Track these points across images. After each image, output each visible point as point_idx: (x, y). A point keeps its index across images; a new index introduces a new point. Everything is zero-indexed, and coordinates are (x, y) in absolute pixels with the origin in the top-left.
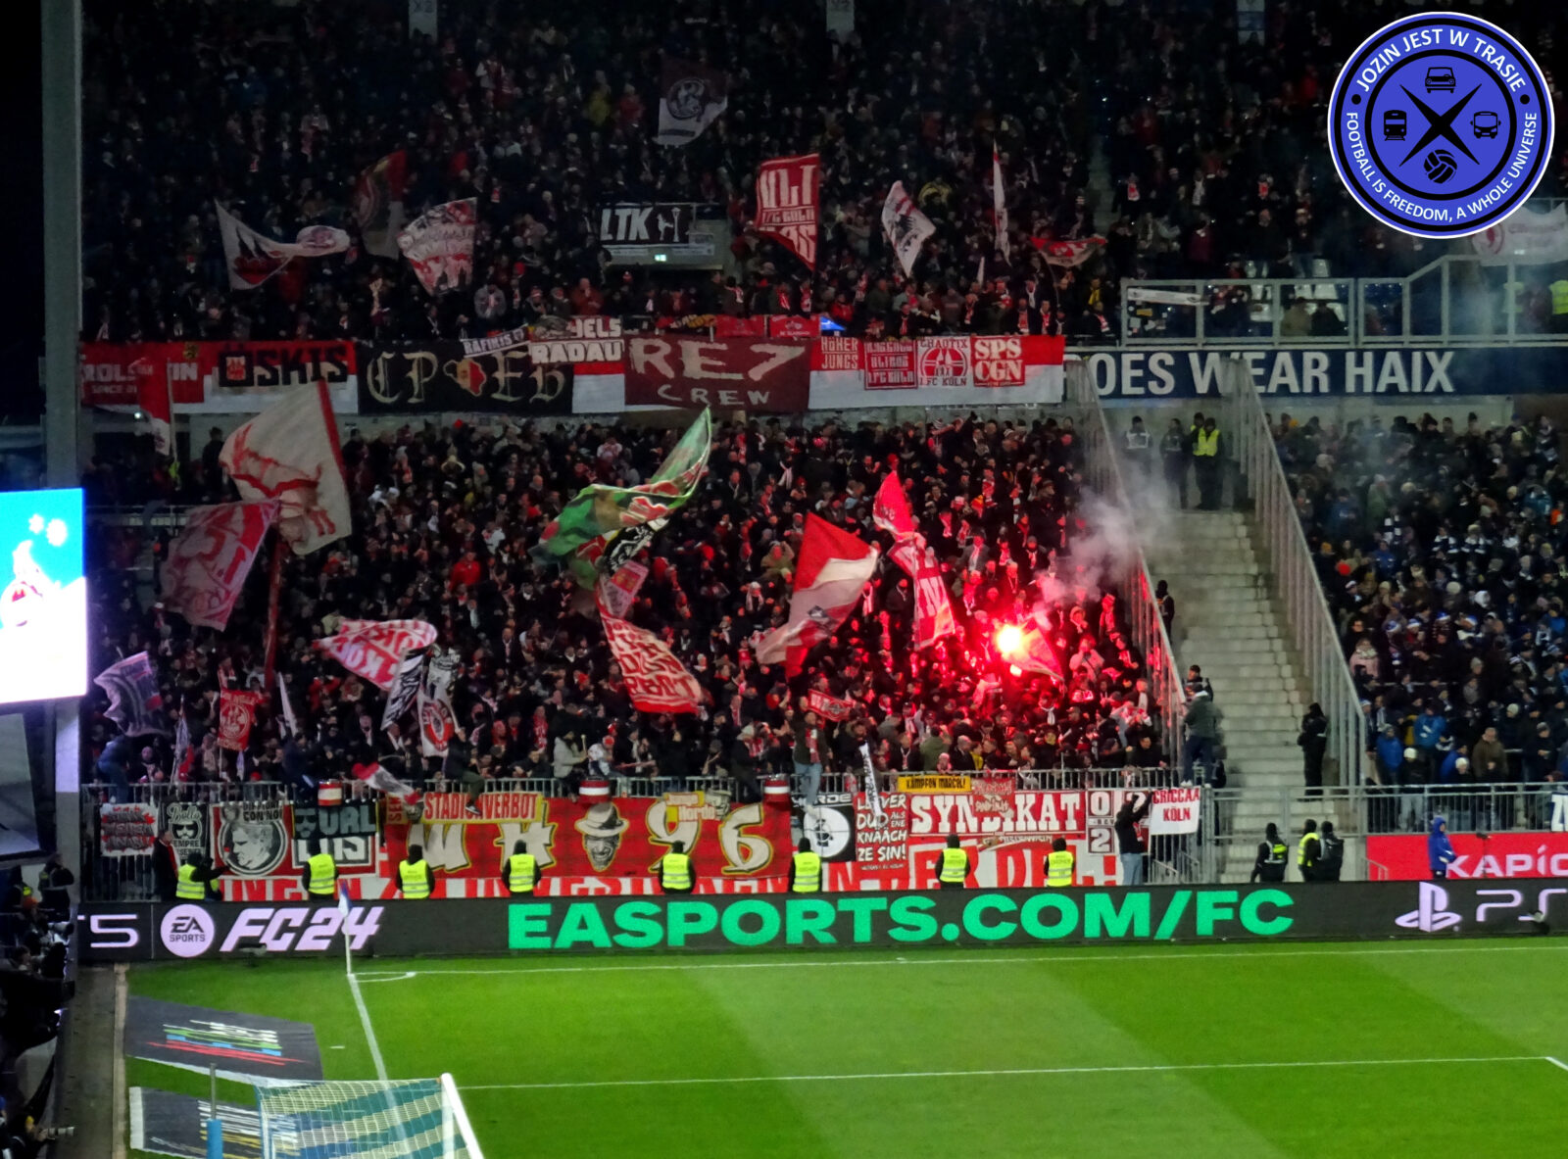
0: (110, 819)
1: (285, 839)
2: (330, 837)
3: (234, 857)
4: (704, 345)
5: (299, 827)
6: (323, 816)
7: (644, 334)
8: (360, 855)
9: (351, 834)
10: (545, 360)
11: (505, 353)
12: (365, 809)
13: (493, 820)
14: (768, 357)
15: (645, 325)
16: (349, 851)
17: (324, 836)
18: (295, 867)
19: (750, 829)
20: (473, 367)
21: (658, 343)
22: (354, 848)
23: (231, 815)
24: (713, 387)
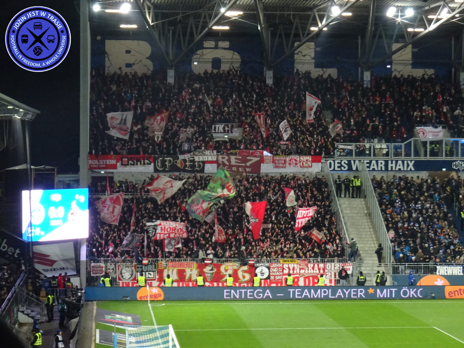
0: (93, 267)
1: (134, 272)
2: (145, 272)
3: (122, 276)
4: (236, 157)
5: (138, 269)
6: (144, 267)
7: (222, 154)
8: (152, 276)
9: (150, 271)
10: (198, 160)
11: (189, 158)
12: (153, 265)
13: (184, 268)
14: (251, 160)
15: (222, 152)
16: (149, 275)
17: (144, 272)
19: (245, 271)
20: (181, 162)
21: (225, 156)
22: (151, 274)
23: (122, 266)
24: (238, 167)
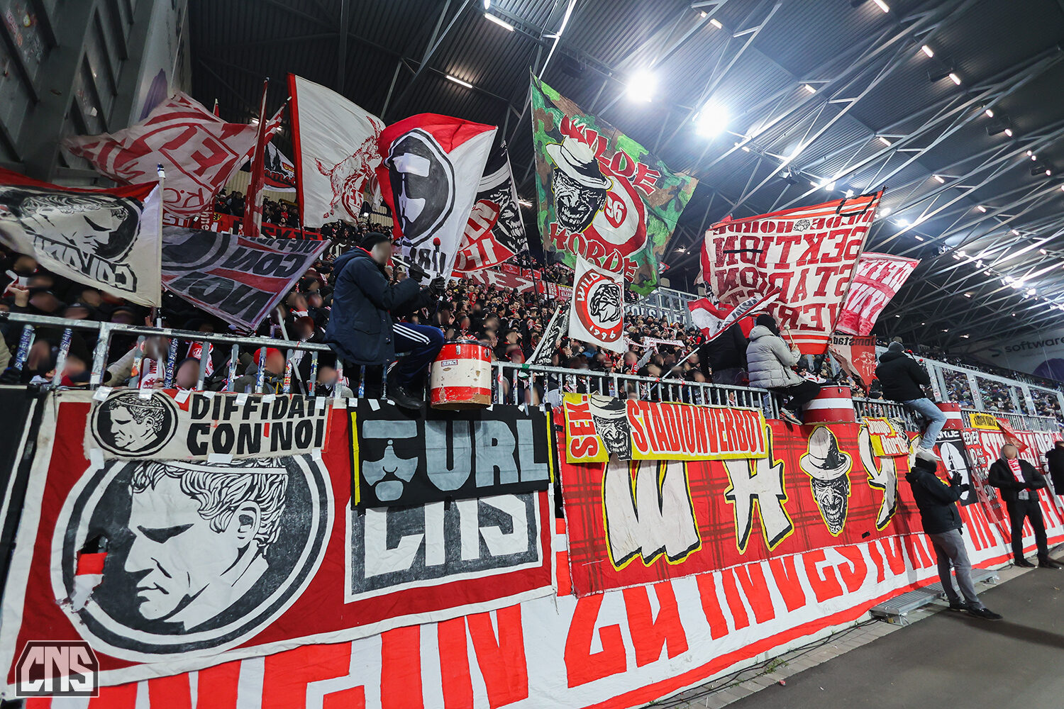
2: (449, 498)
5: (373, 472)
6: (435, 438)
8: (516, 542)
9: (498, 489)
12: (525, 427)
13: (721, 454)
14: (522, 283)
16: (492, 533)
17: (435, 495)
18: (350, 597)
22: (505, 524)
